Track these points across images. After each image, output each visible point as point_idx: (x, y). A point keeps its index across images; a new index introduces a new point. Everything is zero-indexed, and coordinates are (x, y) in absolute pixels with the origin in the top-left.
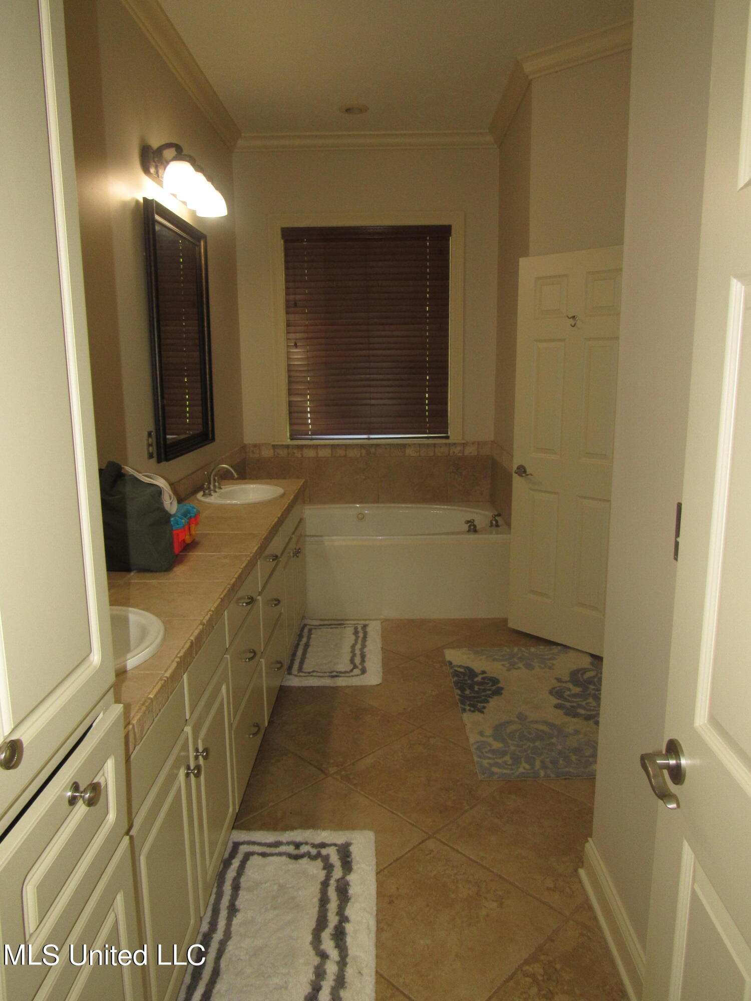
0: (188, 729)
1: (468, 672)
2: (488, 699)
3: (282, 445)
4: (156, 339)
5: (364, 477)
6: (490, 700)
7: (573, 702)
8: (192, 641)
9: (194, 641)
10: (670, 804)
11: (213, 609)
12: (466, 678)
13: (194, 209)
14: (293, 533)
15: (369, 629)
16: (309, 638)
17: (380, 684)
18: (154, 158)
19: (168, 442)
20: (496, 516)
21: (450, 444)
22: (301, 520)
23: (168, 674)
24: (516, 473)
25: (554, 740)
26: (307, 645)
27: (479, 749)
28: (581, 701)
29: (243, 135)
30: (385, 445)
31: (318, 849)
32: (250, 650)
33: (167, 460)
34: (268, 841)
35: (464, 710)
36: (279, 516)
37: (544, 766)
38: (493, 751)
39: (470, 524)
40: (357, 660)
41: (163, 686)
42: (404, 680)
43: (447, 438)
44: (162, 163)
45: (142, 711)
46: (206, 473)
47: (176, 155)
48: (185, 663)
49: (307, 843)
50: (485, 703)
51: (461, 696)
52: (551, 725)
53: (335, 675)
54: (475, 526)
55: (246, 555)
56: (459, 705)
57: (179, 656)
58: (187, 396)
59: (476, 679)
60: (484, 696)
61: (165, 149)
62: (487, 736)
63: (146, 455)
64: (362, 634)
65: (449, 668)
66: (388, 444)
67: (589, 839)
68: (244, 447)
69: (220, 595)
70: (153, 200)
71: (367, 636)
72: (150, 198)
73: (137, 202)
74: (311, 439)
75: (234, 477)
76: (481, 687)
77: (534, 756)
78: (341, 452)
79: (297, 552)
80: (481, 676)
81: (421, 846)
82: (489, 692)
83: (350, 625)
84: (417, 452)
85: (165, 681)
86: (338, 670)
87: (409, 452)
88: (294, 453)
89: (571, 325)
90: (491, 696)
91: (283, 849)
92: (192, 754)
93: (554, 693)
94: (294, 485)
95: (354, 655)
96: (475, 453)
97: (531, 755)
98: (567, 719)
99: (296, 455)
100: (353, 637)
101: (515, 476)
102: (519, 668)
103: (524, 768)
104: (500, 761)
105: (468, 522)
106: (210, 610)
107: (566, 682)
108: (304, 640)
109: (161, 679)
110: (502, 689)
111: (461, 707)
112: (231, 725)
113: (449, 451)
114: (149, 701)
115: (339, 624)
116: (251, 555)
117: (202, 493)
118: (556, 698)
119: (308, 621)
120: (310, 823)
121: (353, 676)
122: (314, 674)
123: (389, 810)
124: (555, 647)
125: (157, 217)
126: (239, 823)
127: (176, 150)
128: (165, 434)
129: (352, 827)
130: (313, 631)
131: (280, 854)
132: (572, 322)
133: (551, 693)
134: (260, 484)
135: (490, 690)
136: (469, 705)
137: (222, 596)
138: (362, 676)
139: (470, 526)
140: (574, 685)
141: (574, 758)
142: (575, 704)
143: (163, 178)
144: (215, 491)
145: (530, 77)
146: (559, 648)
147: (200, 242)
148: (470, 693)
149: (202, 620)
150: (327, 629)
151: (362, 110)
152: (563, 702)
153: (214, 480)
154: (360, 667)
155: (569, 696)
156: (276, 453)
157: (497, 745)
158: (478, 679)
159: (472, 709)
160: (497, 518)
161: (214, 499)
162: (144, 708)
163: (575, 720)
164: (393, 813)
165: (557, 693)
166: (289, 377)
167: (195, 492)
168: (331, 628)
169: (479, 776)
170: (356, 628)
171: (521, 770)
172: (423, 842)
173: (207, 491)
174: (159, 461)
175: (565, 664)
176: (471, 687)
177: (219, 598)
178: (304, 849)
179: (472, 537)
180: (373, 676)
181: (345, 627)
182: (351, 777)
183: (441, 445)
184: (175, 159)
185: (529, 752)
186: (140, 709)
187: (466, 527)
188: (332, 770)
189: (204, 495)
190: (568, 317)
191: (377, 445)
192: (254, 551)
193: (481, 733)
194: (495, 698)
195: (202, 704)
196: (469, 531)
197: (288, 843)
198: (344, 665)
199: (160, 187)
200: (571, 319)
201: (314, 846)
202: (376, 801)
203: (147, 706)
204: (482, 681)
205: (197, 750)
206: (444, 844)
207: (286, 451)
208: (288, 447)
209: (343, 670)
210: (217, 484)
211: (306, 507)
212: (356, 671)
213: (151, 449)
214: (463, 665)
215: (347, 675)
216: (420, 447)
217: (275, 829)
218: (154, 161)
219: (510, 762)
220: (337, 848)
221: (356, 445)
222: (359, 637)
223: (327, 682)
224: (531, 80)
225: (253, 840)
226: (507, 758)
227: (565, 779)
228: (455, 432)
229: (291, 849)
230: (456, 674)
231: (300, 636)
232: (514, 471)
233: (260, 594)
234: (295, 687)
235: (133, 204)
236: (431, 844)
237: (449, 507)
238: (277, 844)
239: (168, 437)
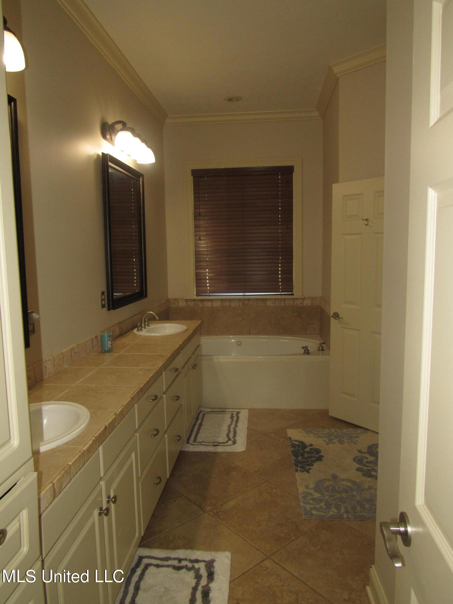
0: (102, 483)
1: (301, 445)
2: (313, 463)
3: (191, 299)
4: (108, 236)
5: (241, 319)
6: (314, 464)
7: (369, 467)
8: (106, 426)
9: (108, 426)
10: (397, 564)
11: (125, 404)
12: (300, 449)
13: (135, 159)
14: (192, 354)
15: (240, 415)
16: (202, 420)
17: (244, 451)
18: (109, 129)
19: (114, 298)
20: (322, 344)
21: (294, 298)
22: (199, 346)
23: (85, 449)
24: (332, 317)
25: (354, 493)
26: (201, 425)
27: (304, 497)
28: (374, 466)
29: (169, 116)
30: (254, 299)
31: (193, 564)
32: (155, 429)
33: (114, 309)
34: (161, 557)
35: (297, 470)
36: (181, 344)
37: (347, 512)
38: (314, 499)
39: (305, 349)
40: (231, 436)
41: (80, 457)
42: (259, 449)
43: (293, 295)
44: (114, 133)
45: (61, 474)
46: (140, 316)
47: (123, 128)
48: (99, 440)
49: (186, 559)
50: (310, 466)
51: (295, 460)
52: (354, 483)
53: (216, 444)
54: (308, 350)
55: (154, 369)
56: (294, 467)
57: (95, 436)
58: (135, 270)
59: (306, 450)
60: (310, 461)
61: (116, 125)
62: (311, 489)
63: (100, 306)
64: (235, 418)
65: (289, 441)
66: (256, 299)
67: (373, 566)
68: (168, 301)
69: (131, 395)
70: (108, 154)
71: (239, 419)
72: (106, 153)
73: (98, 155)
74: (209, 296)
75: (157, 319)
76: (309, 455)
77: (340, 503)
78: (227, 304)
79: (194, 366)
80: (309, 448)
81: (261, 564)
82: (314, 459)
83: (229, 412)
84: (273, 304)
85: (82, 453)
86: (218, 441)
87: (269, 303)
88: (198, 304)
89: (365, 224)
90: (315, 461)
91: (170, 562)
92: (105, 500)
93: (356, 461)
94: (195, 324)
95: (229, 432)
96: (310, 304)
97: (338, 503)
98: (364, 478)
99: (199, 305)
100: (230, 420)
101: (332, 320)
102: (334, 443)
103: (333, 512)
104: (318, 506)
105: (303, 348)
106: (123, 405)
107: (365, 453)
108: (199, 421)
109: (80, 452)
110: (322, 456)
111: (295, 468)
112: (138, 479)
113: (294, 303)
114: (68, 467)
115: (222, 411)
116: (158, 369)
117: (136, 329)
118: (358, 464)
119: (203, 409)
120: (190, 545)
121: (227, 446)
122: (203, 443)
123: (242, 538)
124: (358, 429)
125: (110, 164)
126: (144, 542)
127: (122, 125)
128: (113, 292)
129: (217, 549)
130: (206, 415)
131: (168, 566)
132: (366, 223)
133: (354, 460)
134: (175, 323)
135: (314, 457)
136: (300, 467)
137: (132, 396)
138: (233, 446)
139: (305, 350)
140: (370, 456)
141: (367, 506)
142: (370, 468)
143: (114, 141)
144: (145, 328)
145: (338, 76)
146: (362, 430)
147: (140, 179)
148: (302, 459)
149: (116, 412)
150: (214, 414)
151: (238, 99)
152: (362, 467)
153: (145, 322)
154: (232, 440)
155: (367, 462)
156: (187, 304)
157: (317, 495)
158: (308, 449)
159: (302, 470)
160: (322, 345)
161: (144, 333)
162: (63, 472)
163: (369, 479)
164: (244, 540)
165: (359, 460)
166: (196, 258)
167: (133, 328)
168: (217, 414)
169: (303, 517)
170: (232, 414)
171: (331, 513)
172: (263, 561)
173: (139, 328)
174: (109, 309)
175: (364, 441)
176: (302, 455)
177: (130, 397)
178: (184, 563)
179: (306, 357)
180: (240, 446)
181: (225, 414)
182: (220, 514)
183: (289, 299)
184: (121, 130)
185: (337, 500)
186: (60, 472)
187: (302, 351)
188: (208, 508)
189: (138, 330)
190: (363, 219)
191: (249, 299)
192: (160, 367)
193: (307, 487)
194: (319, 462)
195: (114, 466)
196: (304, 353)
197: (174, 559)
198: (222, 438)
199: (112, 146)
200: (365, 221)
201: (191, 561)
202: (234, 531)
203: (66, 471)
204: (310, 451)
205: (109, 497)
206: (277, 564)
207: (193, 303)
208: (194, 300)
209: (221, 441)
210: (146, 323)
211: (202, 338)
212: (230, 442)
213: (103, 302)
214: (299, 440)
215: (224, 444)
216: (275, 301)
217: (167, 548)
218: (109, 132)
219: (324, 507)
220: (205, 563)
221: (236, 299)
222: (233, 420)
223: (211, 449)
224: (338, 78)
225: (152, 555)
226: (323, 504)
227: (361, 520)
228: (297, 291)
229: (176, 563)
230: (293, 446)
231: (197, 419)
232: (331, 316)
233: (164, 393)
234: (190, 451)
235: (96, 157)
236: (267, 563)
237: (292, 338)
238: (167, 559)
239: (115, 294)
